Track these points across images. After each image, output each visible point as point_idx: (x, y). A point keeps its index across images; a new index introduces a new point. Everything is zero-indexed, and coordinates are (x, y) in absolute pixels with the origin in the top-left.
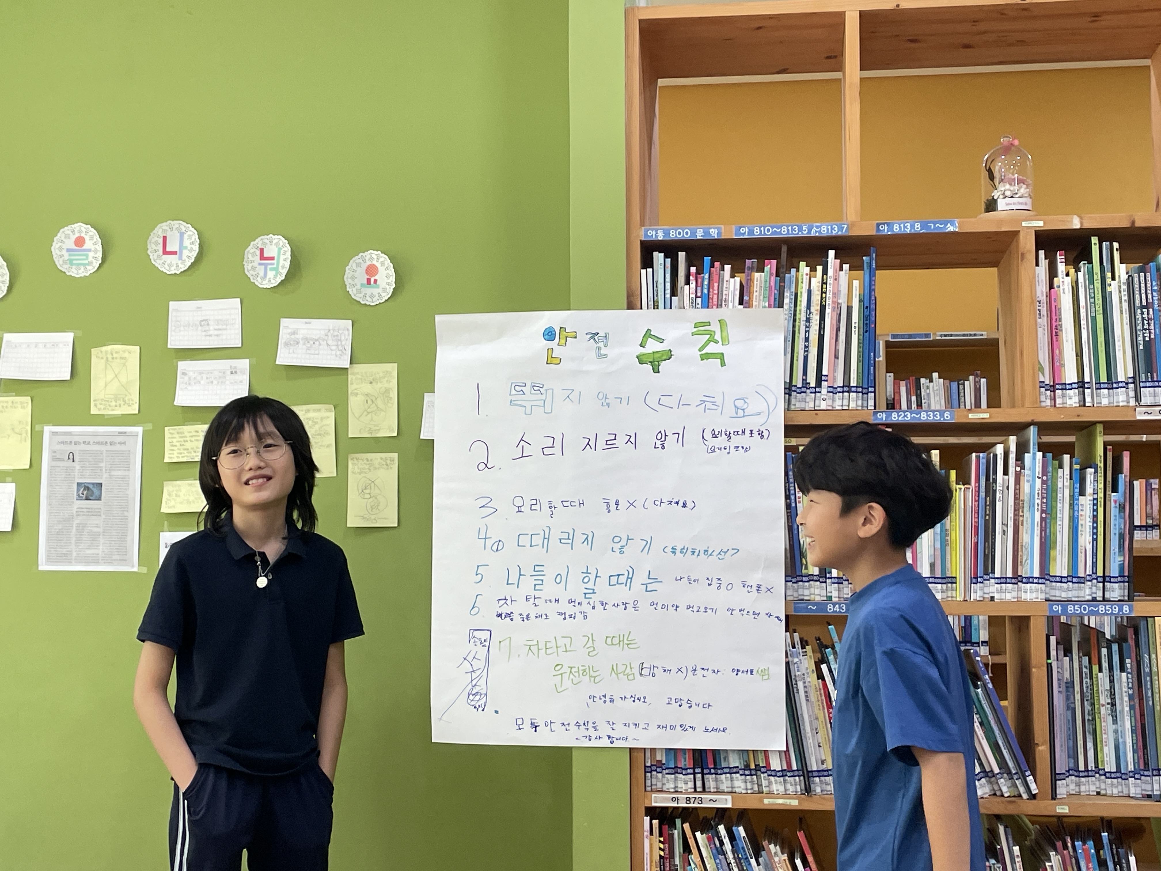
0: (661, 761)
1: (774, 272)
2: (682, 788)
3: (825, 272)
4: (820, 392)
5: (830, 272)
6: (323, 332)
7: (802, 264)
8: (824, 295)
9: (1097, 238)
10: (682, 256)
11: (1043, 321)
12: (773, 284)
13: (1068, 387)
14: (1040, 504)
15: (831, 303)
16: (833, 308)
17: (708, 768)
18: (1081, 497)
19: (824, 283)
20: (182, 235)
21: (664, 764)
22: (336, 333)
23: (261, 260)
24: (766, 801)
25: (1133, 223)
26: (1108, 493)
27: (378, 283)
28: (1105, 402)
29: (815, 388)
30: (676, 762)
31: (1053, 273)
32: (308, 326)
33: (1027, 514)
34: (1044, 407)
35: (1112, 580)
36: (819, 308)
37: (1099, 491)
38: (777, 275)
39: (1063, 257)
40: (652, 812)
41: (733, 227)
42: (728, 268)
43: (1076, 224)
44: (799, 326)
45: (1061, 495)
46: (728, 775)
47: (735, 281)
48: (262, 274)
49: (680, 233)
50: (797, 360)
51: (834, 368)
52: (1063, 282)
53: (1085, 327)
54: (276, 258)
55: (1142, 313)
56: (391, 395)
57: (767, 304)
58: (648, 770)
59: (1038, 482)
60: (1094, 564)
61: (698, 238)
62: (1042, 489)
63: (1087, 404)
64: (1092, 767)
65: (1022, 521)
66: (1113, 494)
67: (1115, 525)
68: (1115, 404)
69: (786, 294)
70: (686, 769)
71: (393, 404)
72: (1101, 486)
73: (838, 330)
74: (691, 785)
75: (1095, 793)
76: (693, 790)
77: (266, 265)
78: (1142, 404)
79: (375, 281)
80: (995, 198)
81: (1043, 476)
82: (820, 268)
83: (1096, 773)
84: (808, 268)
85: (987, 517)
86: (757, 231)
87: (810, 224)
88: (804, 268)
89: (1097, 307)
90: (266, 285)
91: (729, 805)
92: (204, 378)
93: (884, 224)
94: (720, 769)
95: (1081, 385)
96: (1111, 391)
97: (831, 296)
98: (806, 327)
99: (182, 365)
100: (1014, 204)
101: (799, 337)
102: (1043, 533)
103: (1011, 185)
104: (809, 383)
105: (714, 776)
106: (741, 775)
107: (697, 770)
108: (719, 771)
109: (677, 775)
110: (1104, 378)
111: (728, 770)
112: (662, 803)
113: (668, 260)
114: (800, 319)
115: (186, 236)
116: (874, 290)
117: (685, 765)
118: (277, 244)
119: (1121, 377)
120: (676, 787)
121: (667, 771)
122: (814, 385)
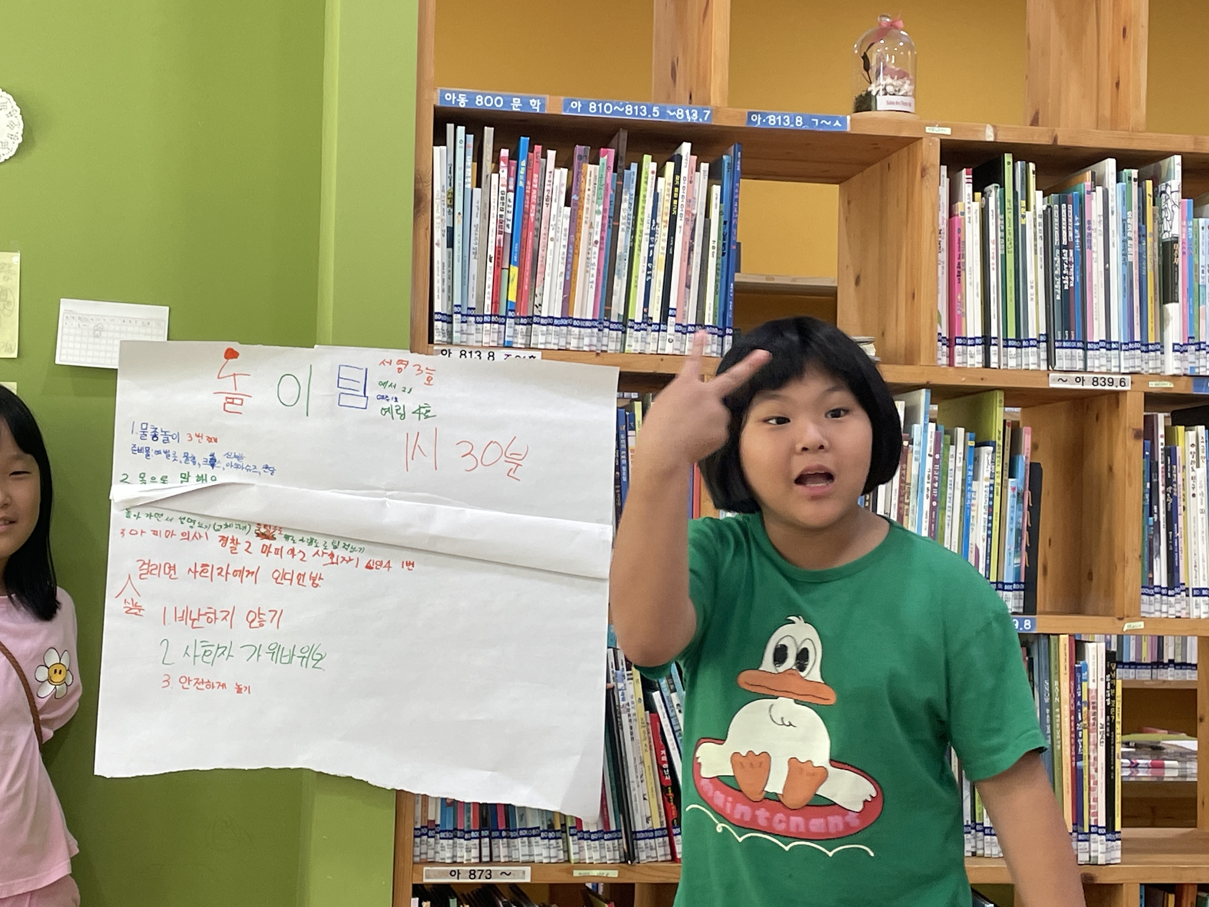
0: (434, 821)
1: (612, 166)
2: (463, 857)
3: (677, 171)
4: (666, 331)
5: (684, 171)
7: (647, 158)
8: (675, 202)
9: (1011, 155)
10: (489, 132)
11: (943, 256)
12: (609, 182)
13: (969, 342)
14: (930, 489)
15: (683, 212)
16: (687, 220)
17: (498, 830)
18: (974, 482)
19: (675, 185)
21: (438, 825)
24: (576, 873)
25: (1055, 140)
26: (1004, 478)
28: (1012, 363)
29: (659, 324)
30: (454, 823)
31: (954, 196)
33: (913, 501)
34: (939, 366)
35: (1006, 587)
36: (667, 218)
37: (996, 475)
38: (615, 171)
39: (971, 176)
40: (420, 891)
41: (562, 98)
42: (552, 154)
43: (989, 136)
44: (640, 242)
45: (952, 479)
46: (525, 839)
47: (561, 172)
49: (489, 101)
50: (636, 286)
51: (684, 299)
52: (969, 208)
53: (995, 267)
55: (1061, 255)
57: (601, 208)
58: (419, 833)
59: (929, 461)
60: (988, 567)
61: (514, 109)
62: (933, 470)
63: (993, 365)
65: (908, 510)
66: (1011, 480)
67: (1012, 518)
68: (1024, 367)
69: (624, 197)
70: (469, 832)
72: (999, 469)
73: (691, 249)
74: (475, 853)
76: (477, 860)
78: (1056, 368)
80: (873, 93)
81: (935, 454)
82: (670, 167)
83: (972, 829)
84: (655, 164)
86: (593, 106)
87: (663, 105)
88: (649, 165)
89: (1008, 243)
91: (528, 880)
93: (757, 113)
94: (513, 831)
95: (986, 340)
96: (1019, 350)
97: (684, 203)
98: (650, 243)
100: (897, 103)
101: (639, 255)
102: (933, 525)
103: (892, 78)
104: (651, 318)
105: (505, 840)
106: (543, 839)
107: (483, 833)
108: (512, 834)
109: (456, 839)
110: (1012, 335)
111: (525, 832)
112: (436, 877)
113: (471, 137)
114: (641, 232)
116: (737, 200)
117: (469, 826)
119: (1032, 335)
120: (454, 856)
121: (443, 835)
122: (658, 322)
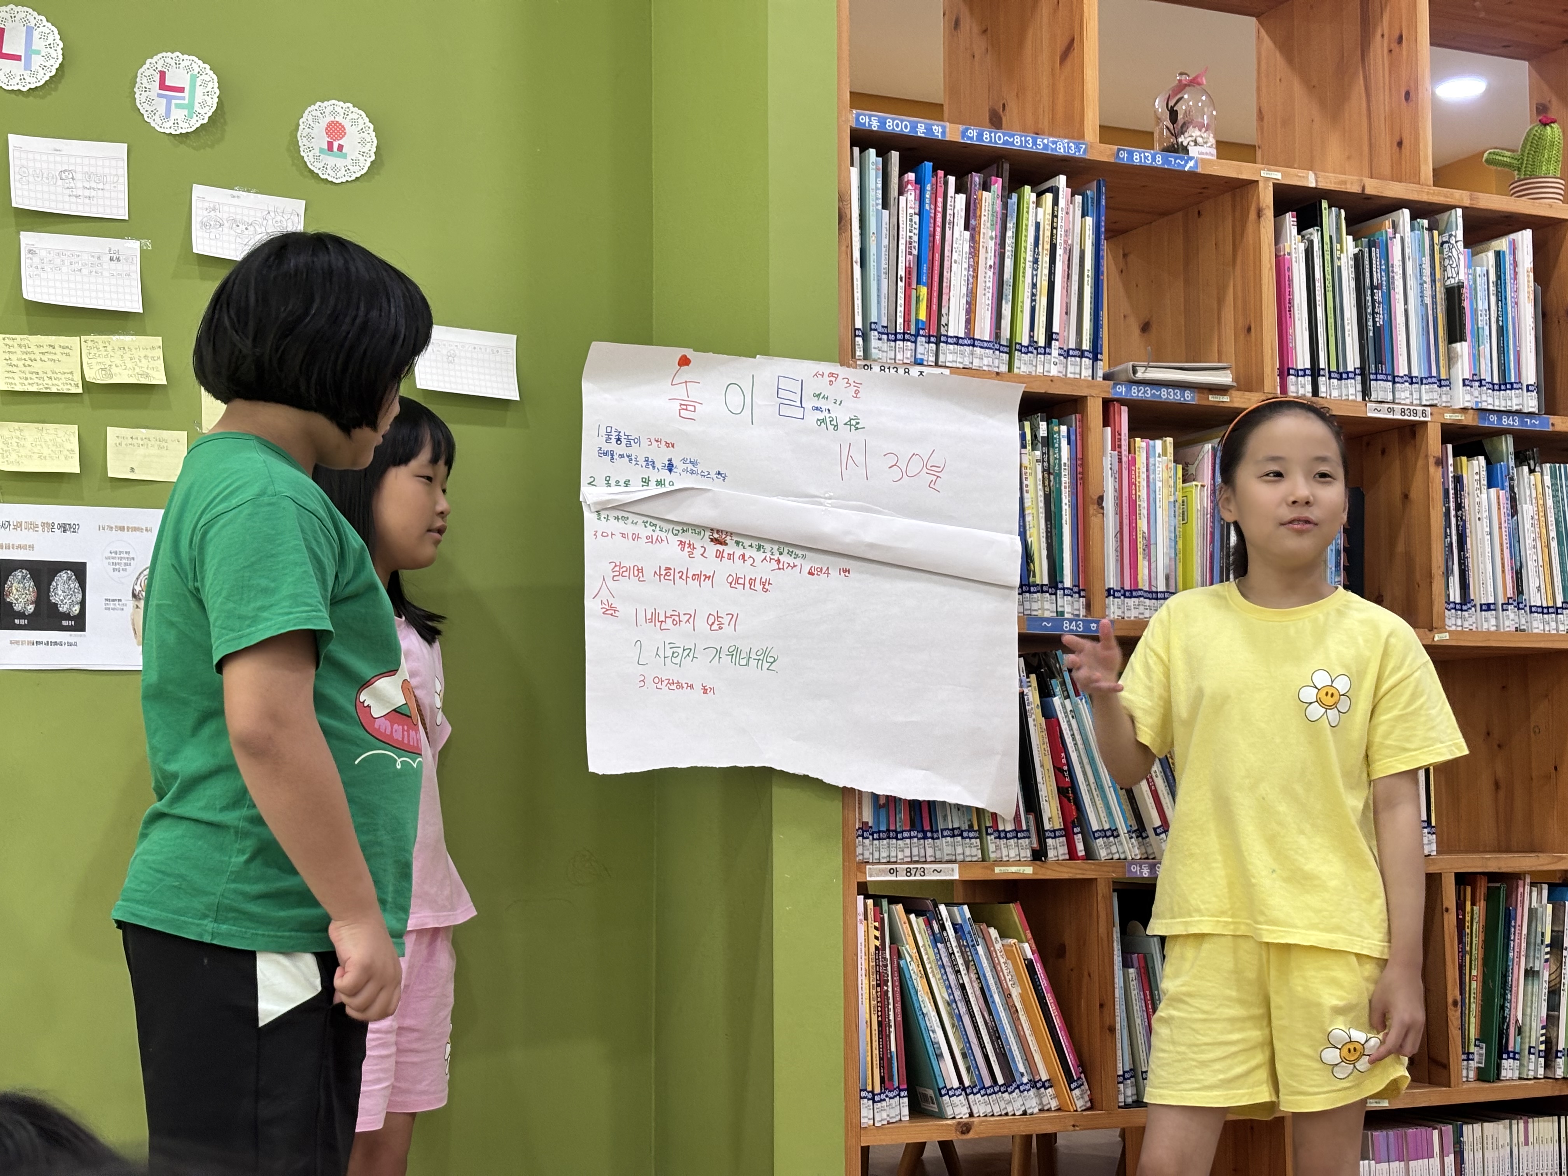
0: (868, 823)
1: (1000, 194)
2: (897, 856)
3: (1056, 202)
4: (1050, 354)
5: (1062, 202)
6: (259, 214)
7: (1027, 188)
8: (1055, 231)
9: (1327, 201)
12: (998, 209)
13: (1299, 373)
15: (1063, 241)
16: (1065, 249)
17: (924, 830)
19: (1054, 216)
20: (30, 31)
21: (871, 827)
22: (279, 218)
23: (160, 89)
24: (997, 870)
25: (1364, 188)
27: (344, 151)
28: (1335, 394)
29: (1044, 348)
30: (888, 824)
32: (235, 201)
36: (1048, 246)
38: (1002, 198)
39: (1293, 219)
40: (865, 889)
41: (960, 127)
42: (952, 180)
43: (1311, 182)
44: (1024, 268)
46: (948, 839)
47: (960, 198)
48: (162, 111)
49: (897, 125)
50: (1022, 311)
51: (1066, 324)
52: (1295, 248)
53: (1321, 303)
54: (187, 90)
55: (1373, 295)
57: (994, 234)
61: (919, 134)
63: (1320, 395)
68: (1344, 398)
69: (1008, 225)
70: (902, 832)
73: (1068, 277)
74: (907, 852)
76: (909, 860)
77: (169, 100)
78: (1372, 399)
79: (340, 148)
82: (1049, 197)
84: (1034, 195)
86: (986, 136)
87: (1046, 137)
88: (1029, 195)
89: (1327, 282)
90: (168, 128)
91: (956, 877)
92: (67, 263)
93: (1124, 150)
94: (937, 831)
96: (1340, 382)
97: (1062, 232)
98: (1035, 269)
99: (27, 239)
100: (1206, 153)
101: (1024, 282)
103: (1200, 131)
104: (1037, 342)
106: (963, 838)
107: (913, 833)
108: (936, 834)
109: (889, 840)
110: (1334, 367)
111: (948, 832)
112: (878, 876)
113: (880, 160)
114: (1025, 259)
115: (36, 34)
117: (900, 825)
118: (188, 68)
119: (1350, 368)
120: (890, 856)
121: (877, 836)
122: (1043, 345)
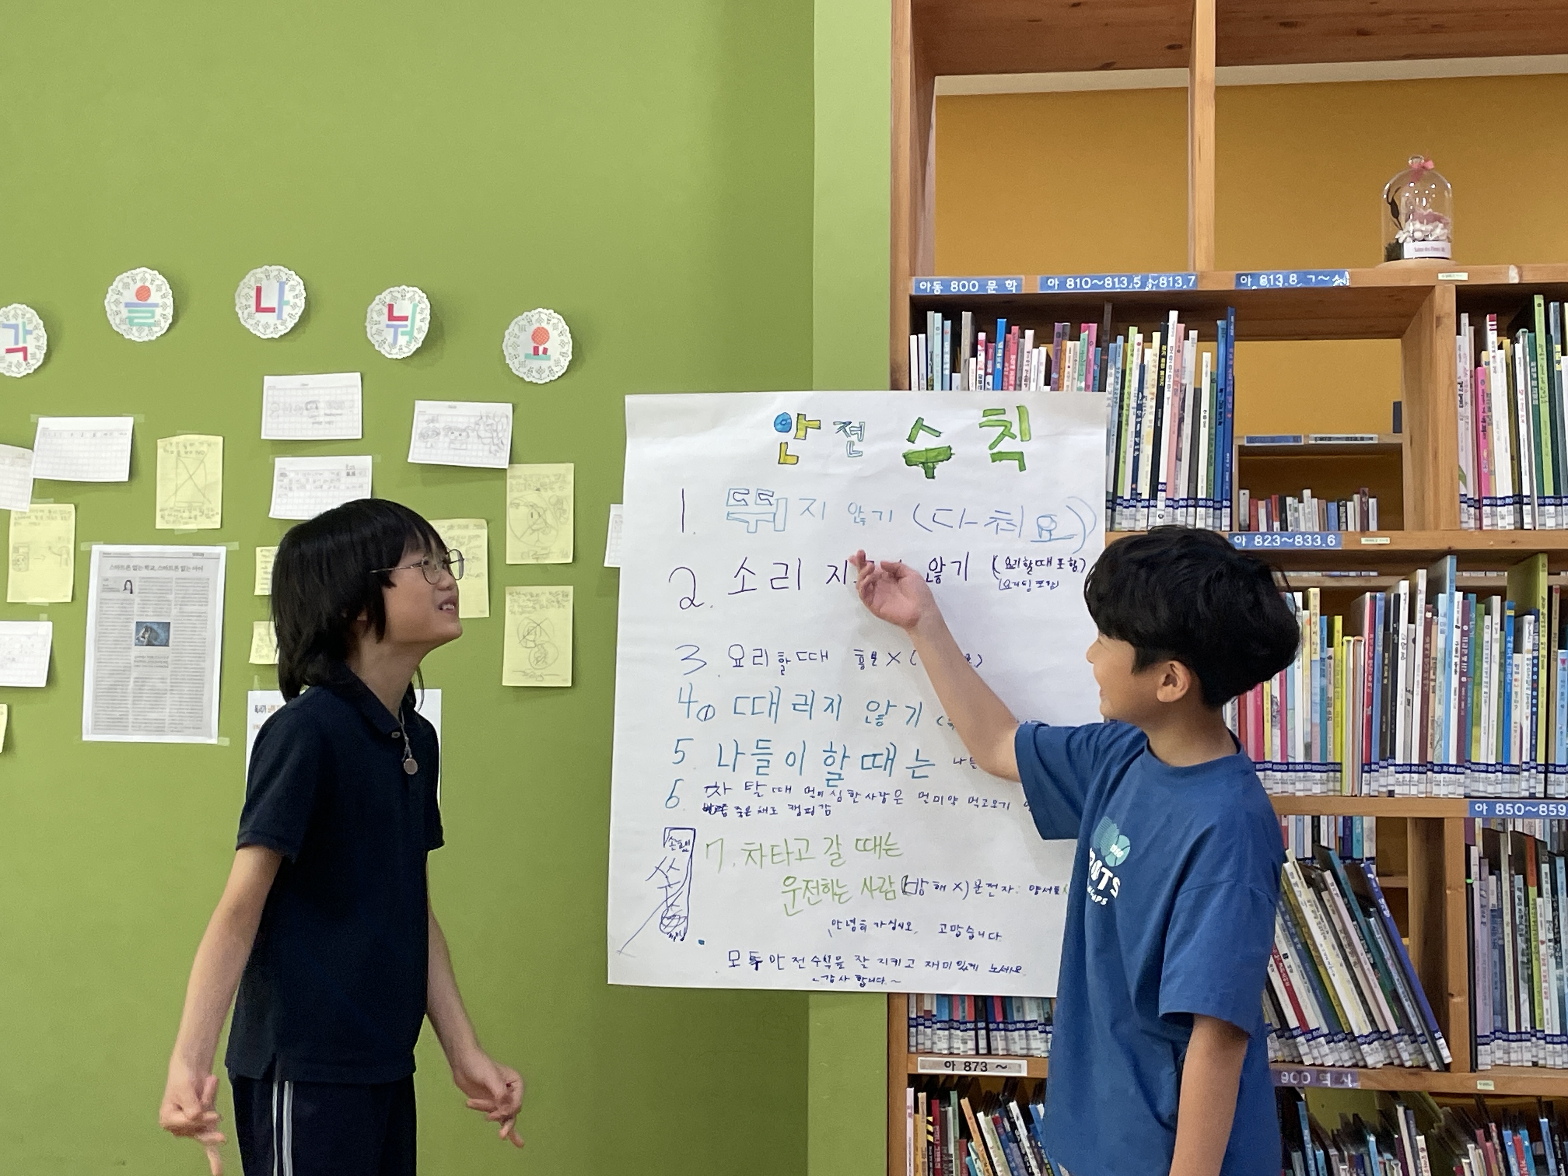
0: (930, 1011)
1: (1094, 340)
2: (959, 1049)
3: (1164, 341)
4: (1156, 506)
5: (1171, 341)
6: (473, 420)
7: (1133, 330)
8: (1162, 373)
9: (1542, 296)
10: (967, 316)
11: (1467, 411)
12: (1091, 357)
13: (1499, 502)
14: (1458, 663)
15: (1171, 383)
16: (1175, 392)
17: (995, 1022)
18: (1515, 655)
19: (1162, 356)
20: (282, 285)
21: (934, 1016)
22: (490, 421)
23: (389, 320)
26: (1553, 649)
27: (548, 353)
28: (1551, 523)
29: (1149, 500)
30: (950, 1014)
31: (1480, 345)
32: (452, 411)
33: (1440, 678)
34: (1466, 530)
35: (1558, 769)
36: (1155, 390)
37: (1541, 646)
38: (1098, 345)
39: (1495, 323)
40: (917, 1081)
41: (1039, 277)
42: (1029, 334)
43: (1513, 277)
44: (1128, 416)
45: (1489, 652)
46: (1023, 1032)
47: (1039, 352)
48: (390, 339)
49: (964, 287)
50: (1124, 462)
51: (1175, 472)
52: (1494, 357)
53: (1525, 419)
54: (410, 319)
56: (565, 507)
57: (1083, 385)
58: (913, 1023)
59: (1457, 634)
60: (1534, 748)
61: (990, 292)
62: (1462, 643)
63: (1526, 527)
64: (1526, 1028)
65: (1434, 687)
66: (1560, 651)
67: (1562, 694)
69: (1109, 371)
70: (965, 1023)
71: (568, 519)
72: (1544, 640)
73: (1181, 420)
74: (971, 1044)
75: (1530, 1064)
76: (973, 1052)
77: (396, 328)
79: (545, 351)
80: (1401, 241)
81: (1463, 625)
82: (1157, 336)
83: (1532, 1036)
84: (1141, 336)
85: (1385, 681)
86: (1070, 283)
87: (1144, 274)
88: (1135, 336)
89: (1541, 392)
90: (396, 354)
91: (1024, 1074)
92: (311, 480)
93: (1246, 275)
94: (1011, 1023)
95: (1518, 499)
96: (1559, 508)
97: (1172, 374)
98: (1137, 417)
99: (281, 463)
100: (1427, 249)
101: (1126, 430)
102: (1463, 703)
103: (1422, 223)
104: (1140, 494)
105: (1003, 1032)
106: (1041, 1032)
107: (980, 1025)
108: (1010, 1027)
109: (952, 1031)
110: (1549, 491)
111: (1023, 1025)
112: (931, 1068)
113: (948, 323)
114: (1128, 406)
115: (287, 287)
116: (1232, 366)
117: (964, 1017)
118: (412, 299)
120: (950, 1048)
121: (939, 1025)
122: (1147, 497)
